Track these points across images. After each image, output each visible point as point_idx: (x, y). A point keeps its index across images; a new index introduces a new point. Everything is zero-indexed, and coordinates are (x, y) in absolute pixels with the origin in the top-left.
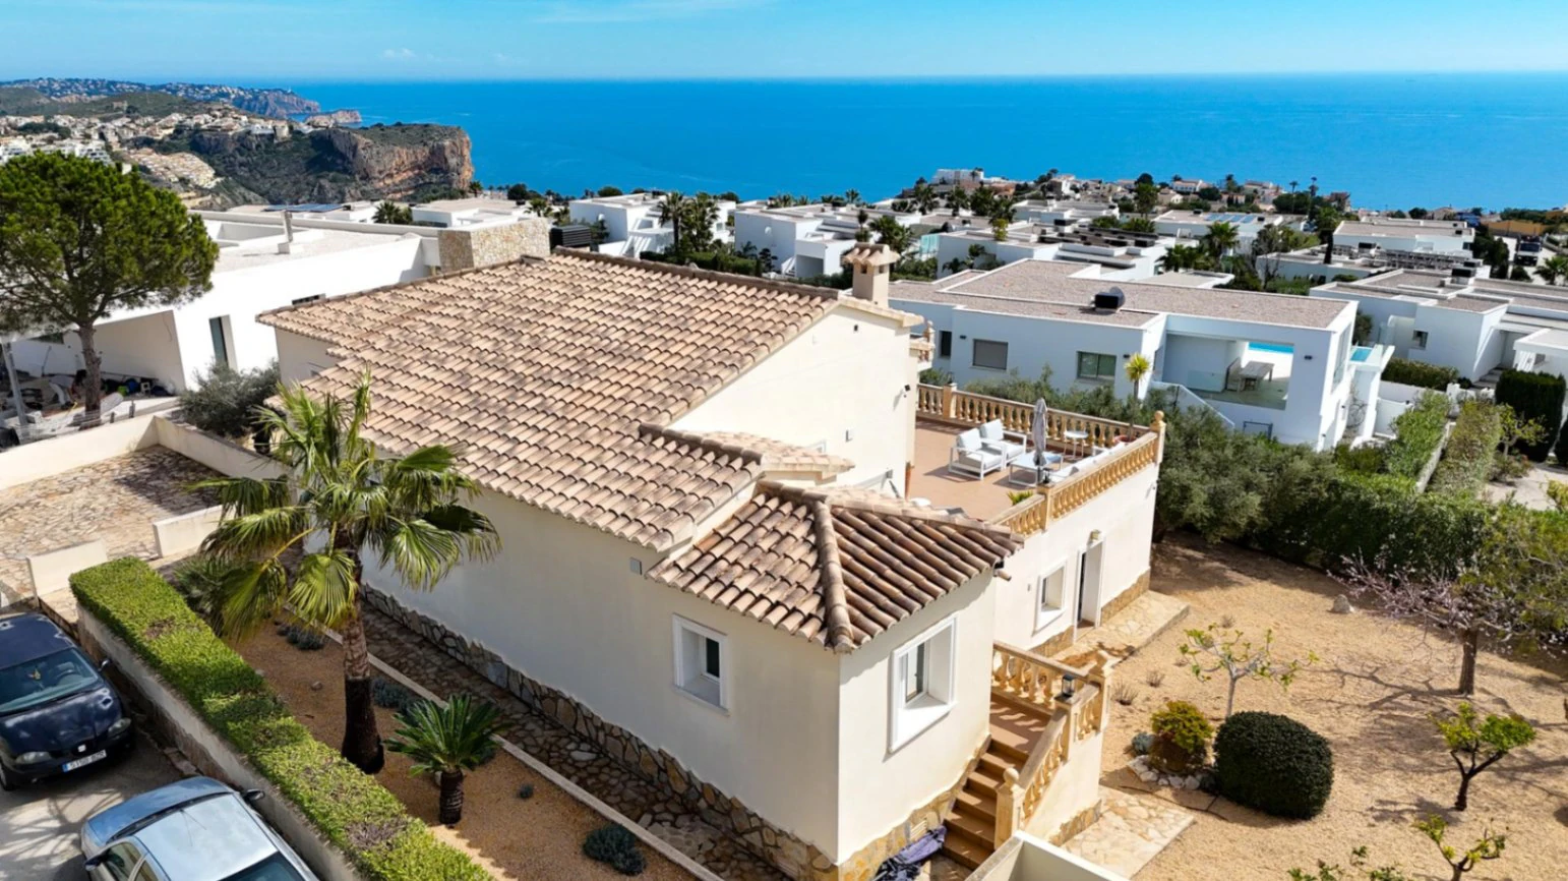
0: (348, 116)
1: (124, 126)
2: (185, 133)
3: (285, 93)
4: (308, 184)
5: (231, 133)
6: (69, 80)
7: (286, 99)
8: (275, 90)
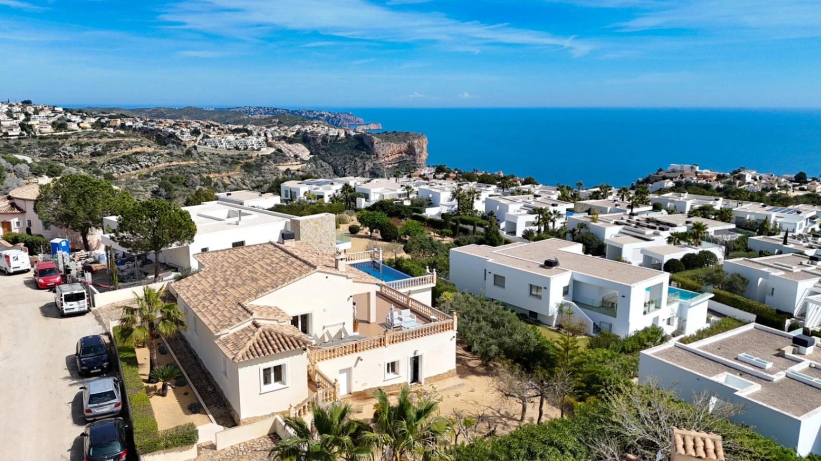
0: (375, 125)
1: (275, 130)
2: (300, 134)
3: (349, 114)
4: (350, 159)
5: (319, 135)
6: (258, 107)
7: (349, 117)
8: (345, 113)
